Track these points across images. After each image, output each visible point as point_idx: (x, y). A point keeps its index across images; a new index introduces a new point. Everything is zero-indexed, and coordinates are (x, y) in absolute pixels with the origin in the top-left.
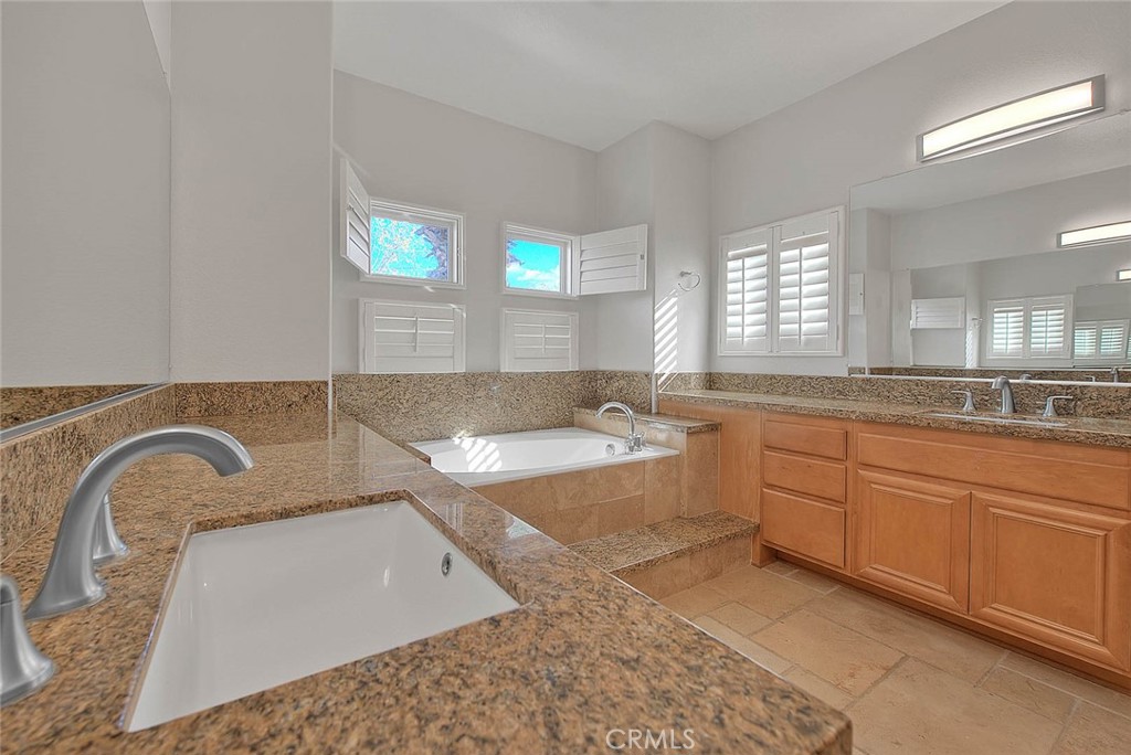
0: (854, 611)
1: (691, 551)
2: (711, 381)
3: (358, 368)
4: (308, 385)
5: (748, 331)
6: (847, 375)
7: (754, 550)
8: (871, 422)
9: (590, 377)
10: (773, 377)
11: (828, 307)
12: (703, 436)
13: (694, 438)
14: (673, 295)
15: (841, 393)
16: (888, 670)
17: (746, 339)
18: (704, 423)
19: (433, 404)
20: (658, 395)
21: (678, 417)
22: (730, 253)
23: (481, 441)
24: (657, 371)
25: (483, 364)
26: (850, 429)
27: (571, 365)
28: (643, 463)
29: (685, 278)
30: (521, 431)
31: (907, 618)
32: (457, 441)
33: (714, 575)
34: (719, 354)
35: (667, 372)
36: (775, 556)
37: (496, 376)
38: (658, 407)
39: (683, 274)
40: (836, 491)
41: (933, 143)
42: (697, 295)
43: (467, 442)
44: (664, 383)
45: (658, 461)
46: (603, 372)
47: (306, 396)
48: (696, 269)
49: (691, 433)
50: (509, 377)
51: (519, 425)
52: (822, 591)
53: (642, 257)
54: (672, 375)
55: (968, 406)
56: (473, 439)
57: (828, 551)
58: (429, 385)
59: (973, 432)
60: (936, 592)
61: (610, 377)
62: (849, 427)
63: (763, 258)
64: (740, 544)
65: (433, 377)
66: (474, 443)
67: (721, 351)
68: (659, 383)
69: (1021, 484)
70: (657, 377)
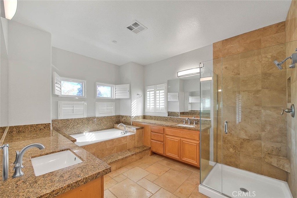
0: (165, 162)
1: (136, 154)
2: (144, 117)
3: (58, 118)
4: (45, 124)
5: (151, 107)
6: (167, 116)
7: (150, 153)
8: (167, 126)
9: (118, 117)
10: (155, 116)
11: (164, 103)
12: (140, 130)
13: (138, 130)
14: (135, 99)
15: (166, 120)
16: (166, 171)
17: (151, 109)
18: (140, 127)
19: (78, 125)
20: (132, 121)
21: (136, 126)
22: (148, 90)
23: (91, 133)
24: (132, 116)
25: (91, 115)
26: (164, 128)
27: (114, 114)
28: (127, 136)
29: (138, 95)
30: (101, 130)
31: (173, 162)
32: (84, 133)
33: (141, 158)
36: (154, 153)
37: (94, 118)
38: (132, 124)
39: (138, 94)
40: (162, 140)
41: (180, 74)
42: (141, 99)
43: (88, 133)
44: (134, 118)
45: (130, 136)
46: (121, 116)
47: (45, 127)
48: (141, 93)
49: (137, 129)
50: (98, 118)
51: (100, 129)
52: (160, 159)
53: (128, 91)
54: (135, 116)
55: (184, 123)
56: (89, 133)
57: (161, 152)
58: (77, 121)
59: (180, 128)
60: (176, 157)
61: (123, 117)
62: (164, 127)
63: (153, 92)
64: (147, 151)
65: (78, 119)
66: (89, 134)
67: (146, 111)
68: (132, 118)
69: (187, 137)
70: (132, 117)
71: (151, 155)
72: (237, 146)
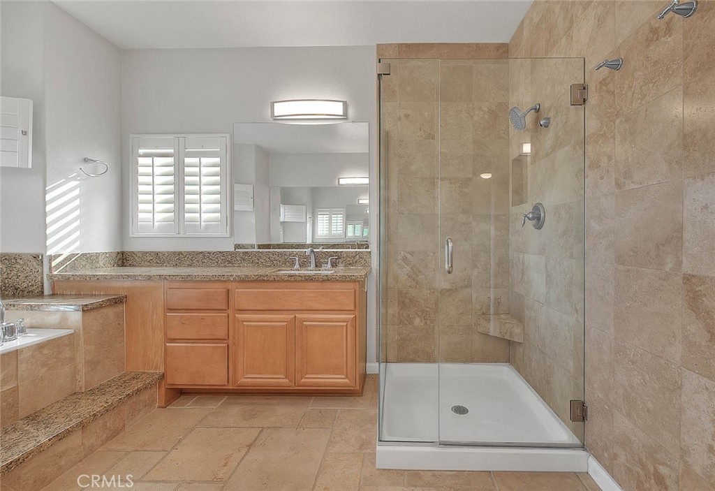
0: (234, 412)
2: (123, 259)
5: (159, 217)
6: (233, 250)
7: (159, 394)
8: (244, 281)
10: (180, 253)
11: (220, 203)
12: (103, 310)
13: (92, 314)
14: (74, 179)
15: (229, 262)
16: (250, 446)
17: (156, 224)
20: (51, 277)
21: (78, 296)
22: (141, 151)
24: (49, 253)
26: (230, 287)
28: (16, 352)
29: (90, 165)
31: (267, 401)
33: (114, 434)
34: (131, 235)
35: (66, 253)
36: (179, 393)
38: (53, 288)
39: (86, 160)
40: (221, 333)
42: (108, 182)
44: (62, 263)
48: (104, 160)
49: (86, 310)
53: (26, 133)
54: (72, 255)
55: (297, 266)
57: (216, 377)
59: (296, 281)
60: (280, 380)
63: (170, 160)
64: (145, 396)
67: (133, 232)
68: (54, 264)
69: (317, 306)
70: (51, 258)
71: (168, 402)
72: (428, 309)
